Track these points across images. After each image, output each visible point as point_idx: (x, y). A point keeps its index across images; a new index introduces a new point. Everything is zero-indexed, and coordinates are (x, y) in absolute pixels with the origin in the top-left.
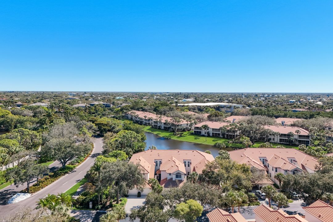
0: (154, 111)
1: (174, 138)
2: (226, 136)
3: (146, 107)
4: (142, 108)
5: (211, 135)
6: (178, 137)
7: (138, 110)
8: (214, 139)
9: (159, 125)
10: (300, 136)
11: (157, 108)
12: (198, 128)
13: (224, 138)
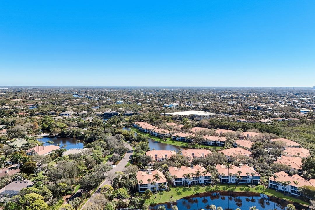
0: (150, 121)
1: (162, 142)
2: (188, 141)
3: (144, 119)
4: (142, 119)
5: (181, 140)
6: (164, 142)
7: (140, 121)
8: (182, 143)
9: (154, 133)
10: (221, 142)
11: (152, 120)
12: (174, 136)
13: (187, 142)
